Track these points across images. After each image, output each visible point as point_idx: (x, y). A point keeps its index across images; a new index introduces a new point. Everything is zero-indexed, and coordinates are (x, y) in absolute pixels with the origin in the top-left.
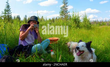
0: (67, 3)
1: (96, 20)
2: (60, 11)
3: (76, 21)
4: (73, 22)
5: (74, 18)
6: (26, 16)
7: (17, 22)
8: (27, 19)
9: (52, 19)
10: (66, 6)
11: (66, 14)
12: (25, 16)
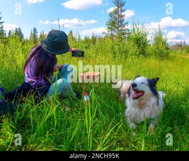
0: (122, 5)
1: (181, 42)
2: (108, 20)
3: (140, 42)
4: (132, 44)
5: (136, 35)
6: (35, 30)
7: (16, 41)
8: (39, 37)
9: (91, 38)
10: (122, 11)
11: (120, 28)
12: (33, 29)
